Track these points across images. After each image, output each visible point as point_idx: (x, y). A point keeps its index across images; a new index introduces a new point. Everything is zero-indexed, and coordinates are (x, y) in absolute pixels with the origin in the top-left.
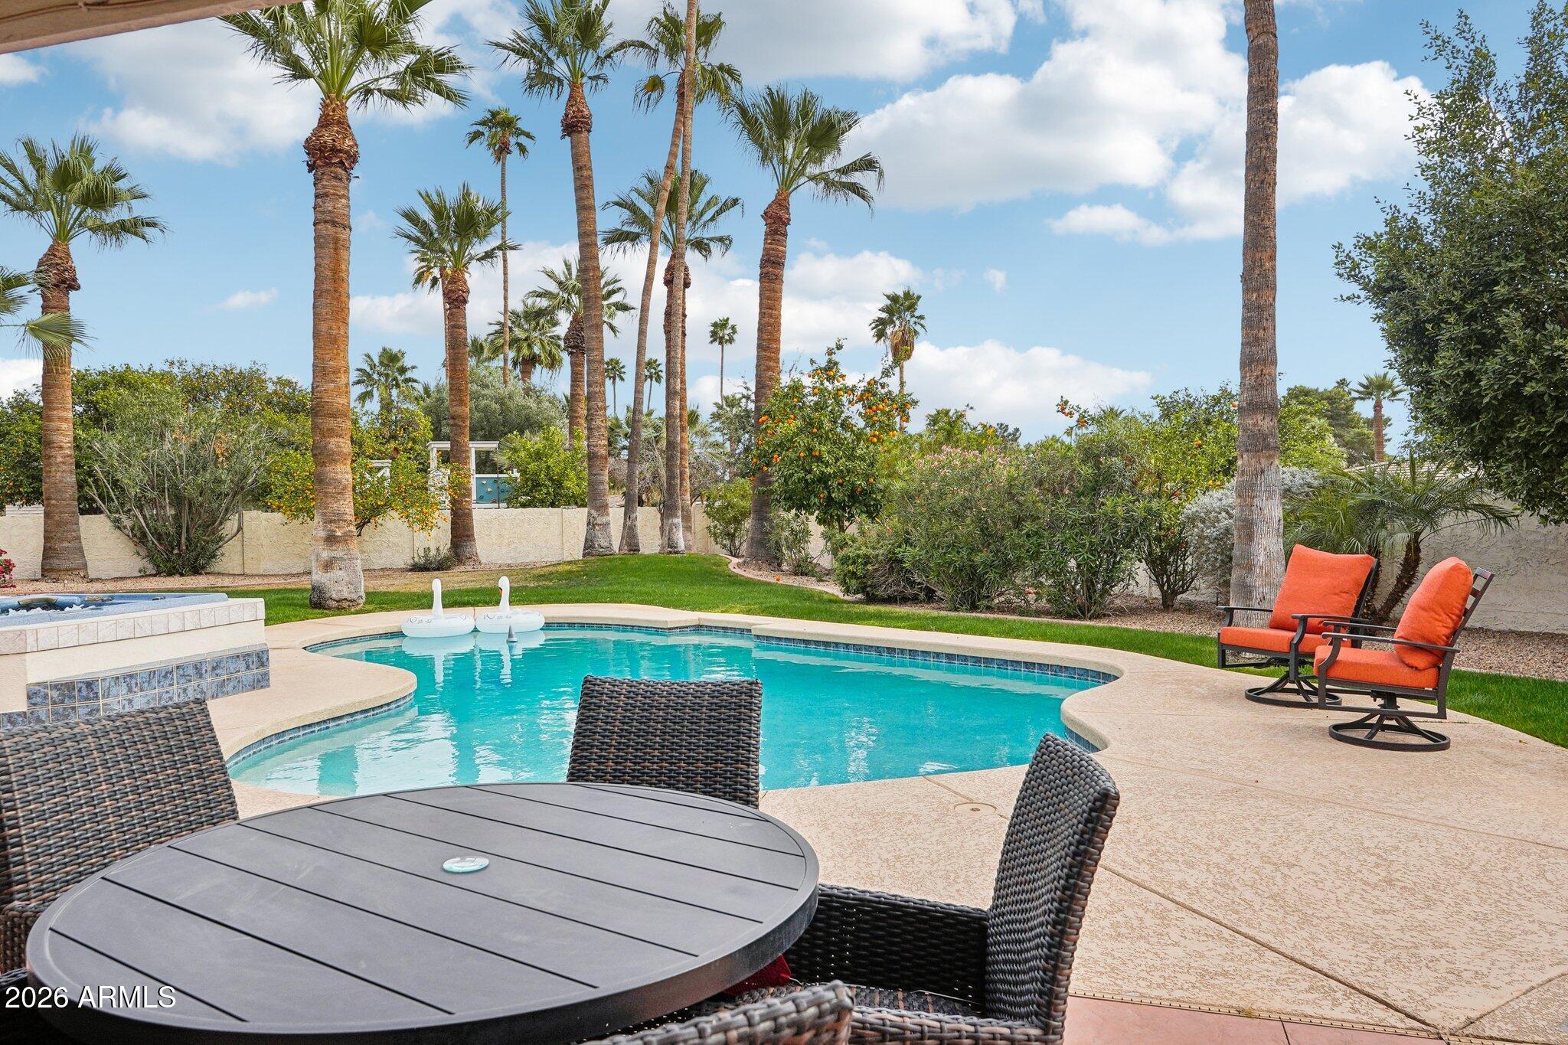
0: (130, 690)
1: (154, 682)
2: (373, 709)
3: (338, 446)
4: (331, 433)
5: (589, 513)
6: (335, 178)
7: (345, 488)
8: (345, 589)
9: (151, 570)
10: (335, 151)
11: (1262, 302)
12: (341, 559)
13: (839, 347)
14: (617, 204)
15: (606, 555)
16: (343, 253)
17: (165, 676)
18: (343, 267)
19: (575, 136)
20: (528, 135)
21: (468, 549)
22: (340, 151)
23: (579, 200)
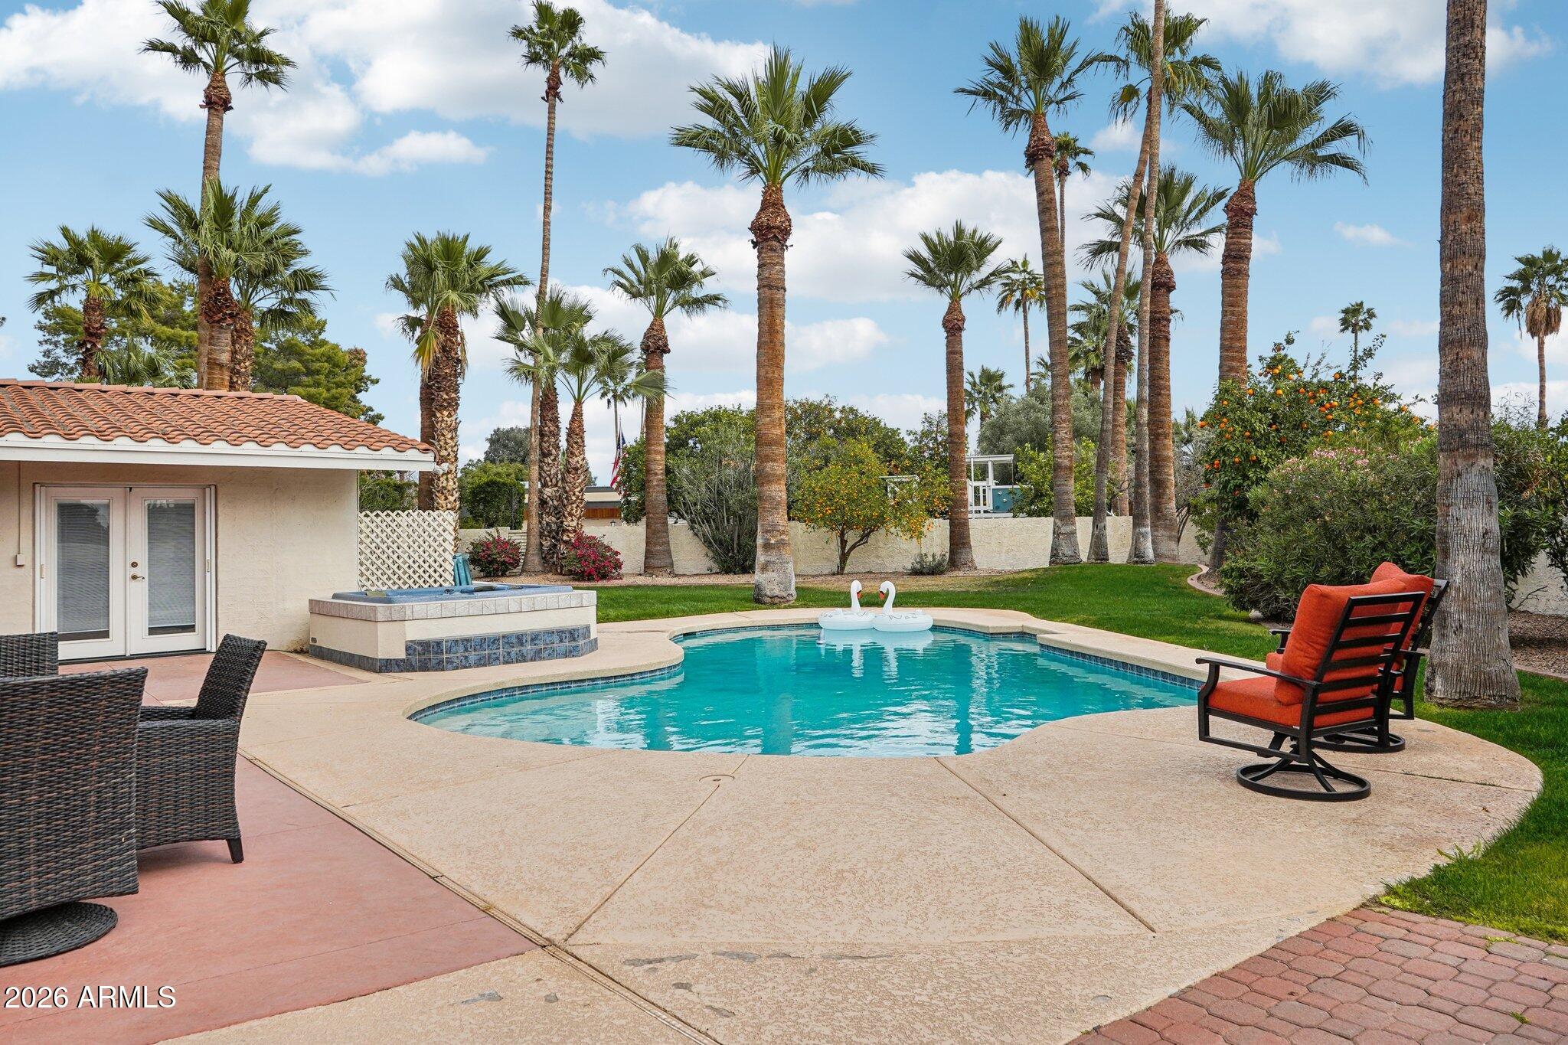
0: (466, 650)
1: (485, 646)
2: (615, 677)
3: (773, 469)
4: (768, 458)
5: (1055, 524)
6: (771, 250)
7: (779, 503)
8: (776, 588)
9: (716, 568)
10: (769, 228)
11: (1457, 273)
12: (774, 563)
13: (1290, 341)
14: (1098, 215)
15: (1073, 562)
16: (778, 311)
17: (493, 642)
18: (778, 321)
19: (1036, 165)
20: (1086, 152)
21: (964, 556)
22: (773, 227)
23: (1042, 223)
